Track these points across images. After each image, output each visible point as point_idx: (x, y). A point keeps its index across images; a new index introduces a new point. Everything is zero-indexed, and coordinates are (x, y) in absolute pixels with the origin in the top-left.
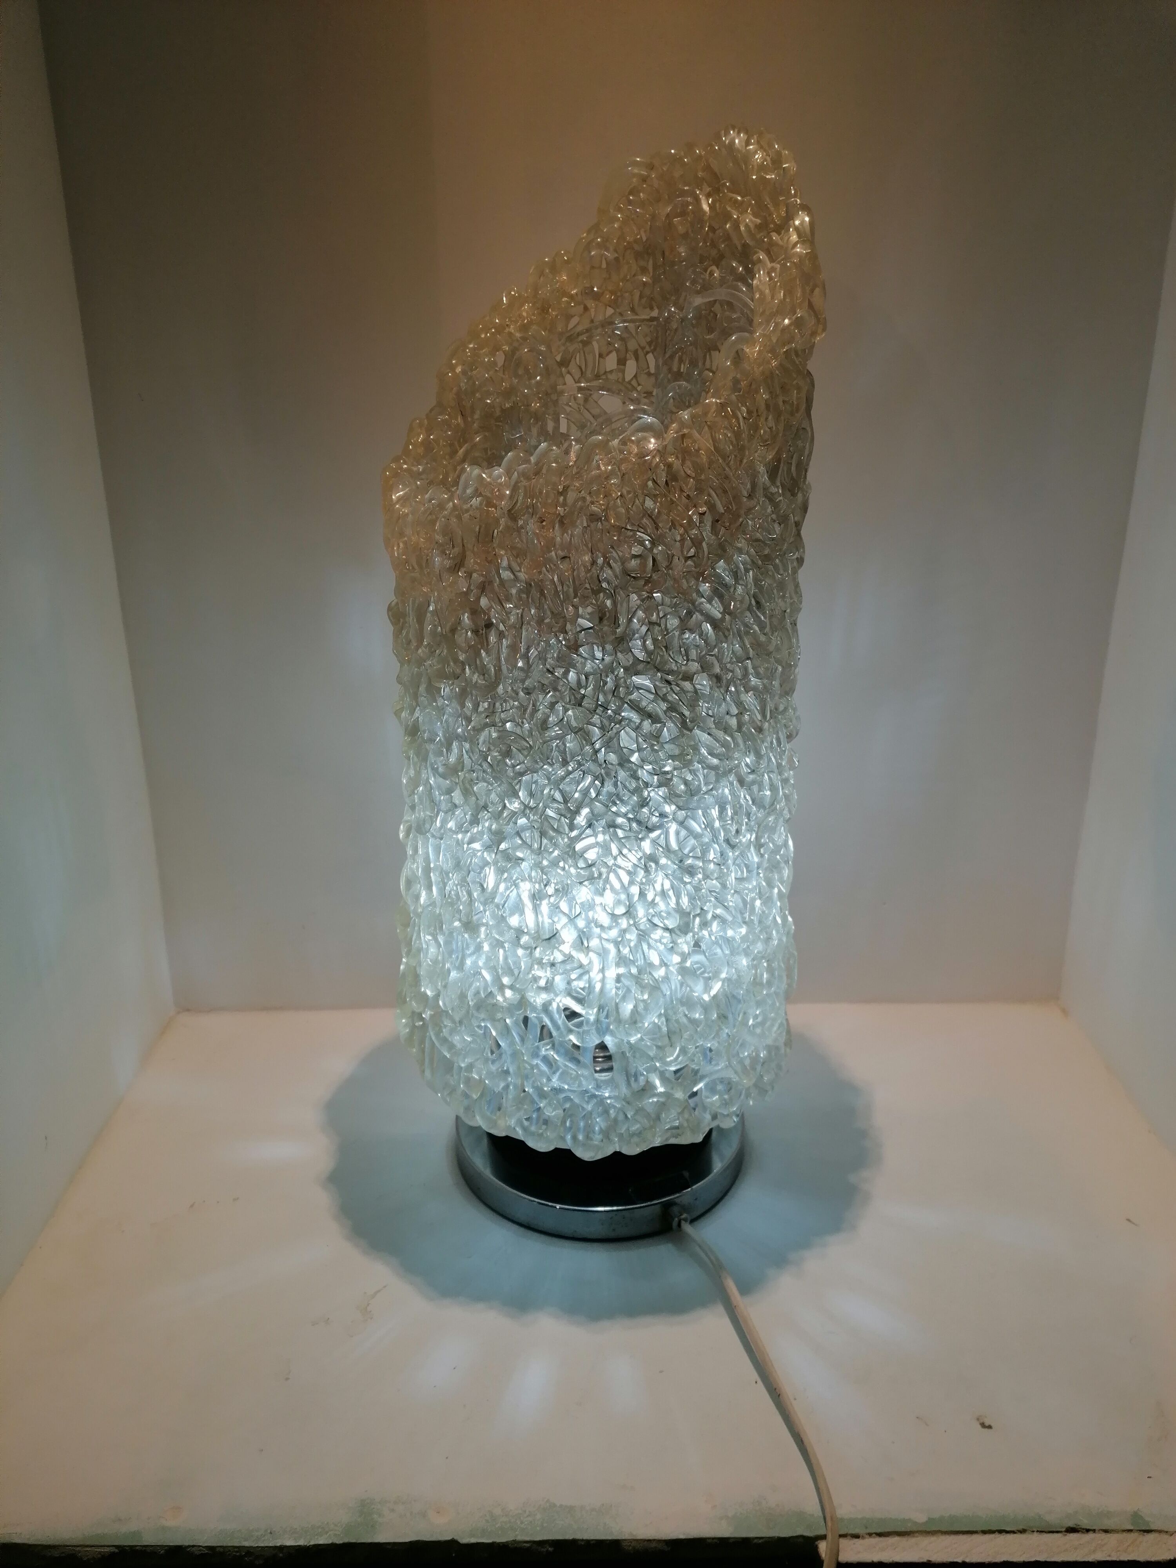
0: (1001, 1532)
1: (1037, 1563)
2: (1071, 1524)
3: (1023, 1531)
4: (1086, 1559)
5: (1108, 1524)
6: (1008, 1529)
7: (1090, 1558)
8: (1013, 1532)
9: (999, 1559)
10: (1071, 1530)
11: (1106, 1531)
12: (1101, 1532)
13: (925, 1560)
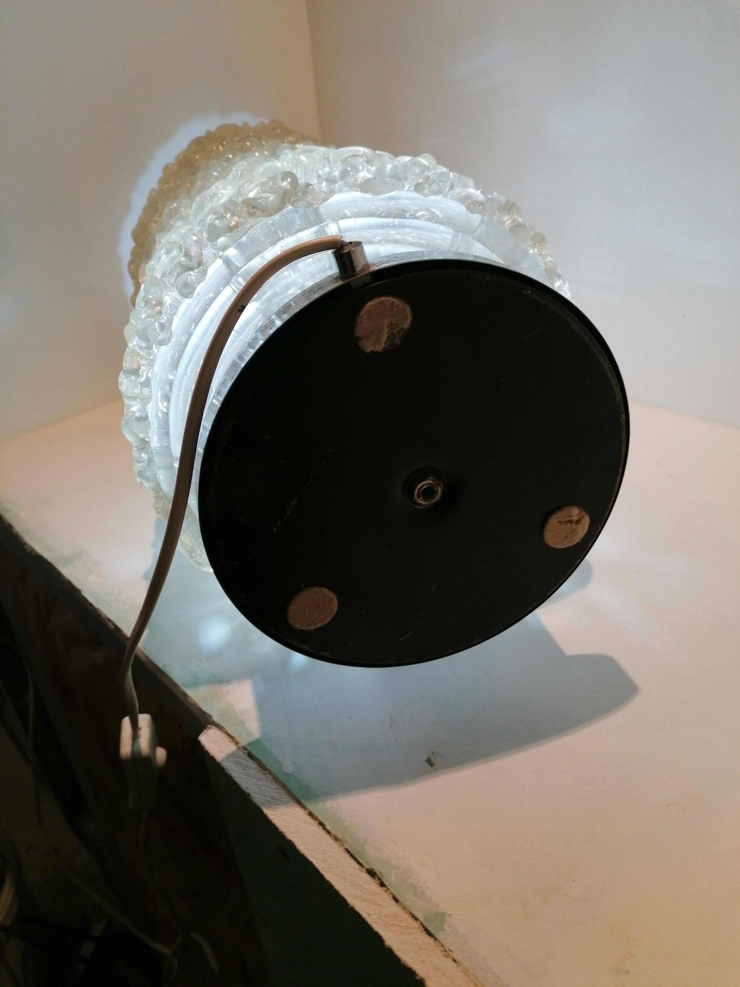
0: (321, 824)
1: (310, 864)
2: (377, 869)
3: (336, 839)
4: (346, 897)
5: (408, 898)
6: (328, 827)
7: (351, 901)
8: (329, 833)
9: (290, 836)
10: (371, 873)
11: (396, 900)
12: (391, 896)
13: (247, 791)
